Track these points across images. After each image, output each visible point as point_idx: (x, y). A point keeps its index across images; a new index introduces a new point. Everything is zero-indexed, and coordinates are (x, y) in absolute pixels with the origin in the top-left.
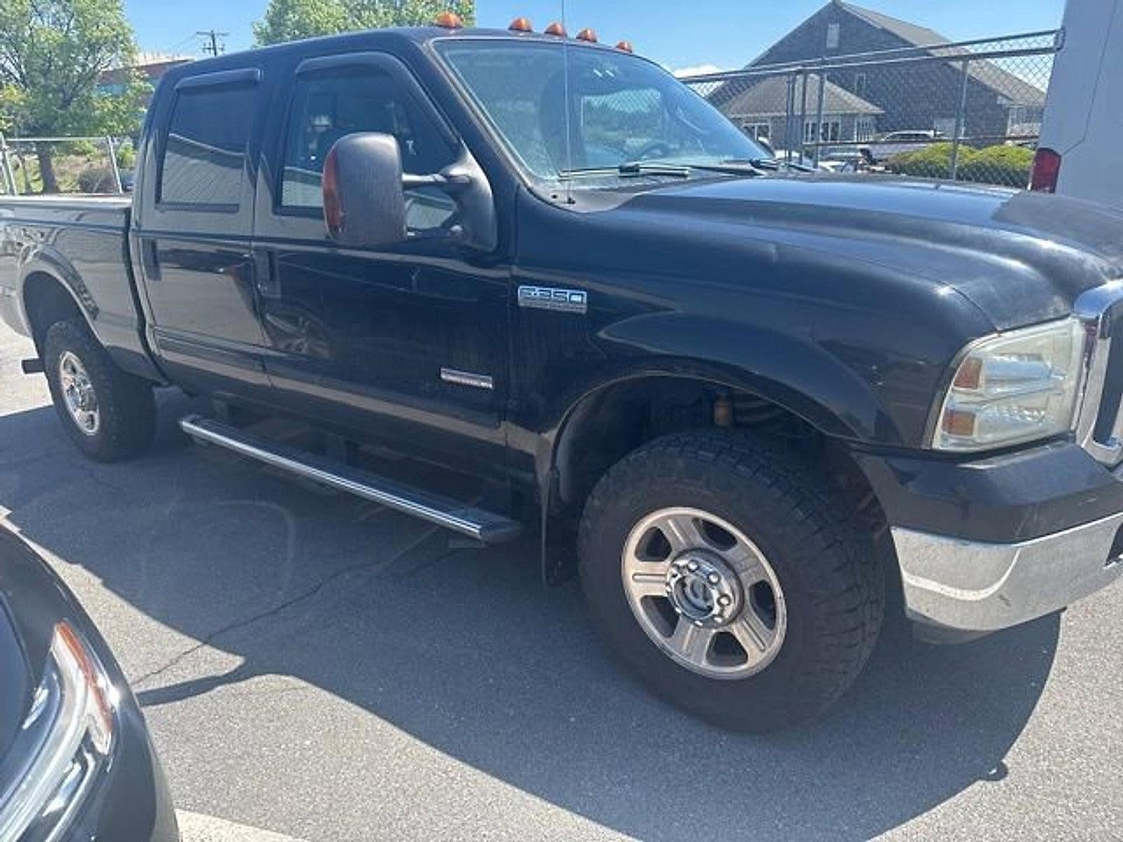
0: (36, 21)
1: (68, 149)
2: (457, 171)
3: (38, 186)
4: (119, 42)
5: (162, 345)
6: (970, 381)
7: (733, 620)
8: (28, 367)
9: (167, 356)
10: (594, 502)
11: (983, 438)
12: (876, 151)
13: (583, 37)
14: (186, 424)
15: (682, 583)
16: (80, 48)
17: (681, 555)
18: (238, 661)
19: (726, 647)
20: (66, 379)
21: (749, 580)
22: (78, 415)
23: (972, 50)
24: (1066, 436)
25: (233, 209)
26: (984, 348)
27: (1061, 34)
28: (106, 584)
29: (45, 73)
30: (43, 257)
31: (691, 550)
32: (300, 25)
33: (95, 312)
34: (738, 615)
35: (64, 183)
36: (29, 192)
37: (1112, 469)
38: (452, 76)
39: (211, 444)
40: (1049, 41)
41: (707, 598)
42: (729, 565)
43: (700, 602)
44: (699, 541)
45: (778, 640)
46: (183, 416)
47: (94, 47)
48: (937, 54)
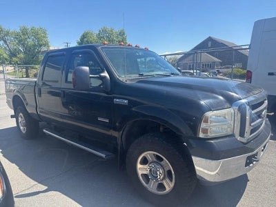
0: (28, 40)
1: (33, 68)
2: (102, 74)
3: (25, 76)
4: (46, 44)
5: (40, 112)
6: (206, 121)
7: (163, 180)
8: (12, 117)
9: (41, 114)
10: (130, 150)
11: (210, 135)
12: (221, 70)
13: (136, 46)
14: (44, 130)
15: (151, 170)
16: (37, 46)
17: (151, 163)
18: (46, 187)
19: (161, 187)
20: (20, 119)
21: (167, 169)
22: (22, 128)
23: (243, 47)
24: (233, 135)
25: (57, 82)
26: (209, 114)
27: (250, 45)
28: (20, 169)
29: (29, 51)
30: (18, 92)
31: (153, 162)
32: (87, 41)
33: (27, 104)
34: (164, 178)
35: (31, 75)
36: (23, 77)
37: (246, 144)
38: (104, 54)
39: (50, 135)
40: (248, 47)
41: (157, 174)
42: (162, 166)
43: (155, 175)
44: (155, 160)
45: (173, 184)
46: (44, 128)
47: (41, 46)
48: (234, 48)
